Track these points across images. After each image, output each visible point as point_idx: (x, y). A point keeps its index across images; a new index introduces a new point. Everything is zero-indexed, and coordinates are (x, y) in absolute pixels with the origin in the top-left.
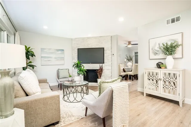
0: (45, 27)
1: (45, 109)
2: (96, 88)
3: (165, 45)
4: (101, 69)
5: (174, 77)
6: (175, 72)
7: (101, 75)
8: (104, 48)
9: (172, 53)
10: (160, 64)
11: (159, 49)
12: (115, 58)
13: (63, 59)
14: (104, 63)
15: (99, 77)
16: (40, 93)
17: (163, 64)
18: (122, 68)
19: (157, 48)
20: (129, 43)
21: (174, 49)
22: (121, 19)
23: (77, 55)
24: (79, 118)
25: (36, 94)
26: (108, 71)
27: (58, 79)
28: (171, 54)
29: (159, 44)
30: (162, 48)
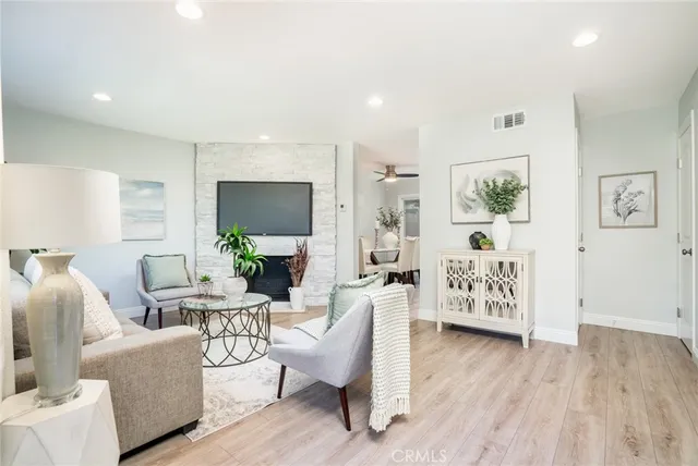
0: (102, 97)
1: (157, 379)
2: (288, 320)
3: (491, 184)
4: (303, 256)
5: (512, 273)
6: (512, 260)
7: (301, 273)
8: (311, 184)
9: (507, 207)
10: (478, 237)
11: (474, 196)
12: (347, 217)
13: (159, 217)
14: (311, 234)
15: (296, 282)
16: (120, 336)
17: (485, 237)
18: (367, 251)
19: (470, 192)
20: (390, 170)
21: (511, 197)
22: (375, 101)
23: (215, 206)
24: (260, 406)
25: (110, 338)
26: (326, 260)
27: (147, 291)
28: (505, 211)
29: (476, 182)
30: (483, 193)
